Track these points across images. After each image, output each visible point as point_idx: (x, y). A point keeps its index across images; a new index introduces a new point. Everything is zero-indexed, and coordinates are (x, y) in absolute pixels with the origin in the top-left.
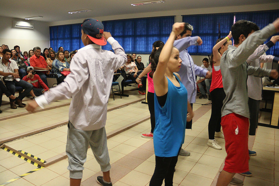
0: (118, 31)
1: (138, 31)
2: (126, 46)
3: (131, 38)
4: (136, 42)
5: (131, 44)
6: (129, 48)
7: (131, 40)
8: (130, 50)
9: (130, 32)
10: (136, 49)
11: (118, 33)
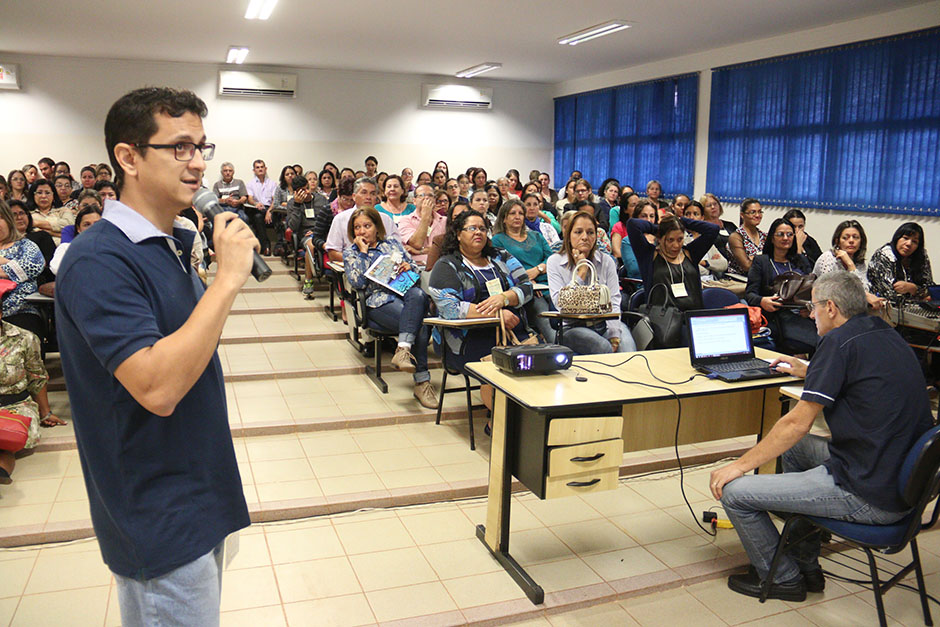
0: (768, 109)
1: (852, 106)
2: (796, 176)
3: (818, 139)
4: (839, 155)
5: (816, 166)
6: (807, 183)
7: (817, 145)
8: (814, 192)
9: (818, 112)
10: (836, 191)
11: (768, 118)
